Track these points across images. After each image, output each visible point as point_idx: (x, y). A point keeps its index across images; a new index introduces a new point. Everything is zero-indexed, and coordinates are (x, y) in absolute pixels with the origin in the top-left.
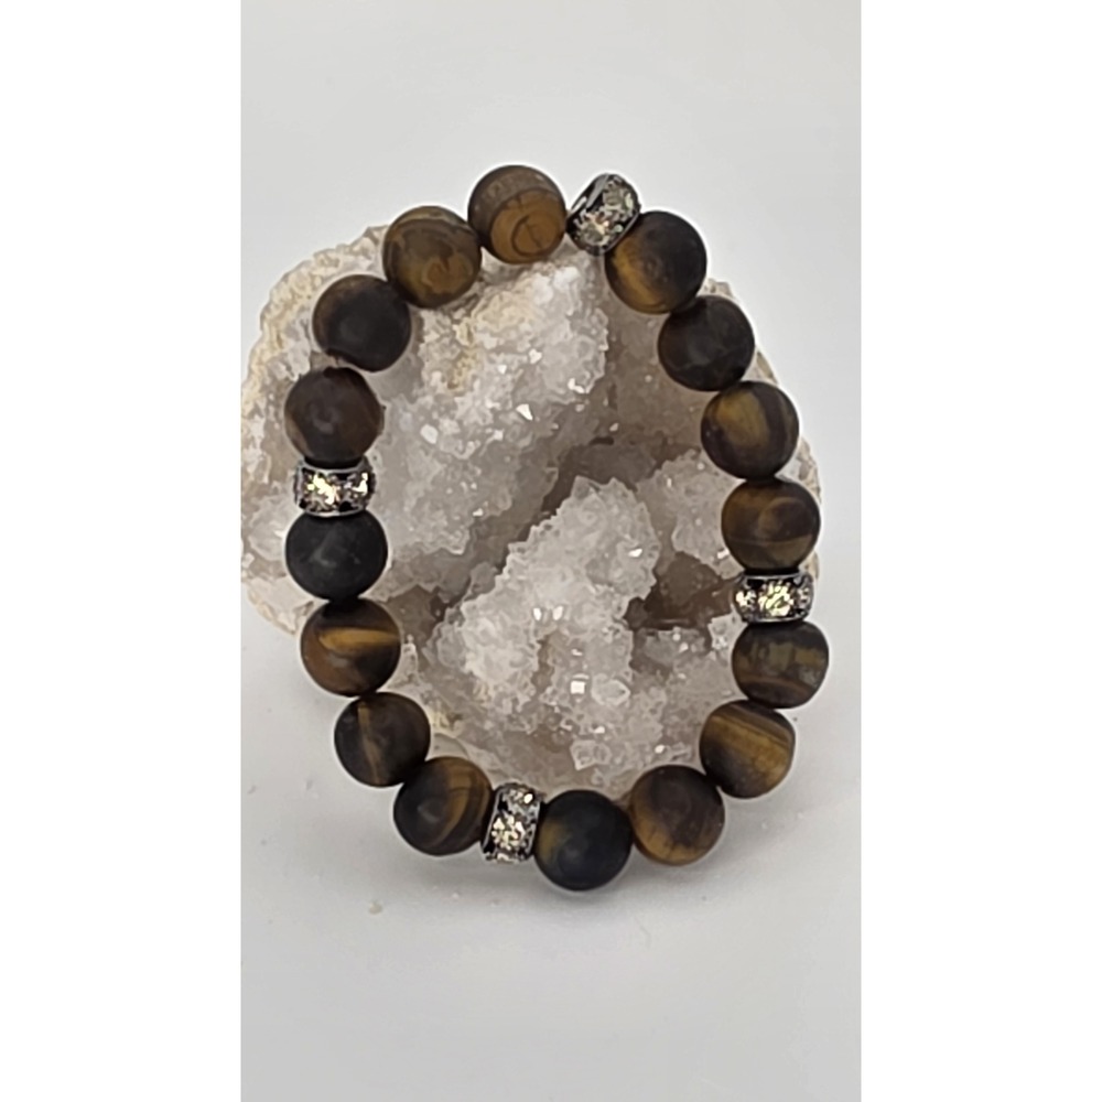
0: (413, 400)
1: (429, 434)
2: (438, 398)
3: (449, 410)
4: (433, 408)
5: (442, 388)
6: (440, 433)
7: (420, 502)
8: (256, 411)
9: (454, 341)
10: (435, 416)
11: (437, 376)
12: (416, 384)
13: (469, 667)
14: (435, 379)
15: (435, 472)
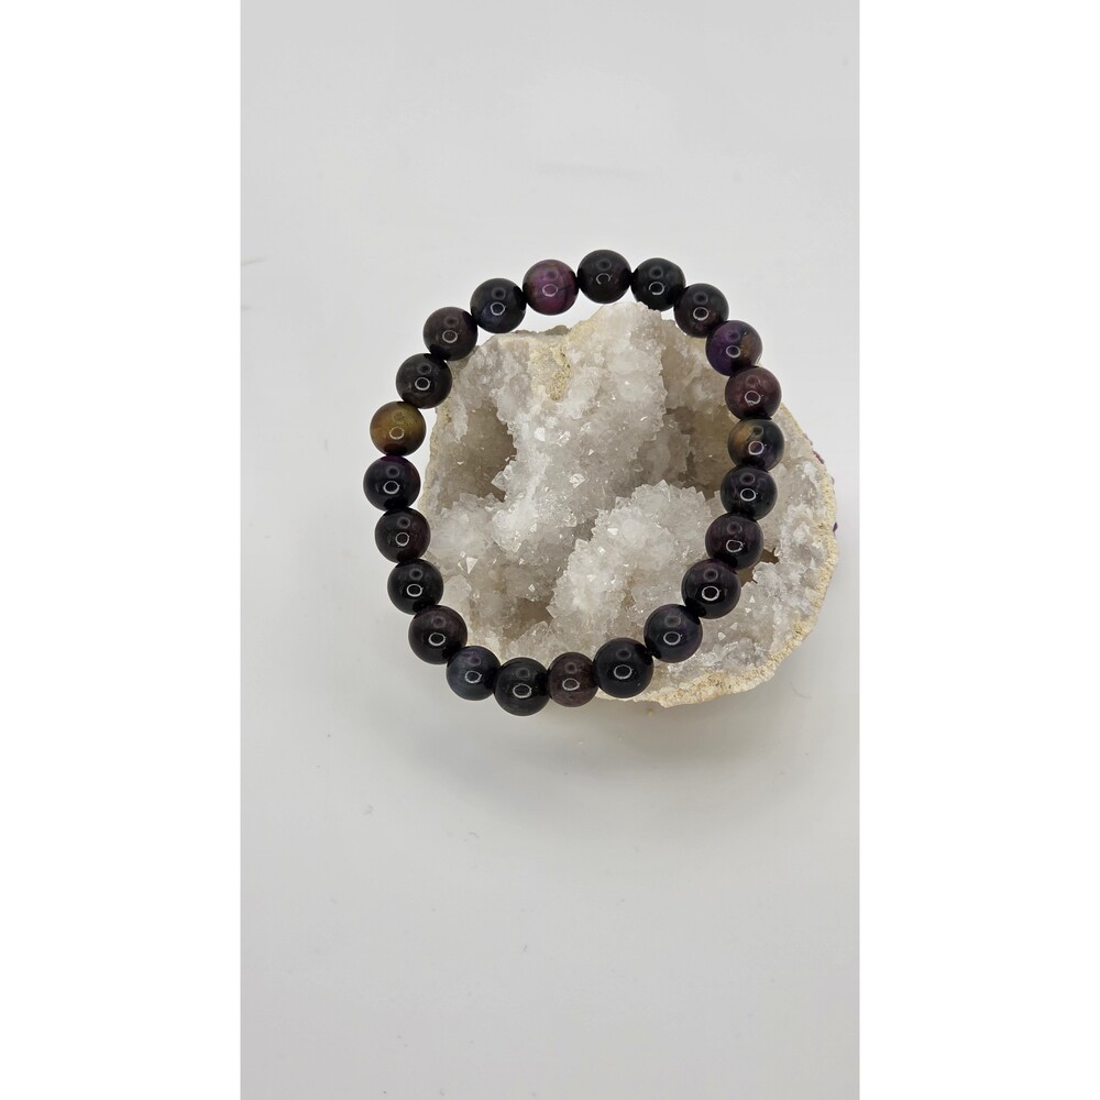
0: (527, 412)
1: (540, 434)
2: (543, 405)
3: (550, 412)
4: (541, 412)
5: (546, 397)
6: (547, 429)
7: (538, 489)
8: (436, 478)
9: (552, 360)
10: (542, 418)
11: (542, 388)
12: (528, 398)
13: (577, 602)
14: (541, 391)
15: (546, 464)
